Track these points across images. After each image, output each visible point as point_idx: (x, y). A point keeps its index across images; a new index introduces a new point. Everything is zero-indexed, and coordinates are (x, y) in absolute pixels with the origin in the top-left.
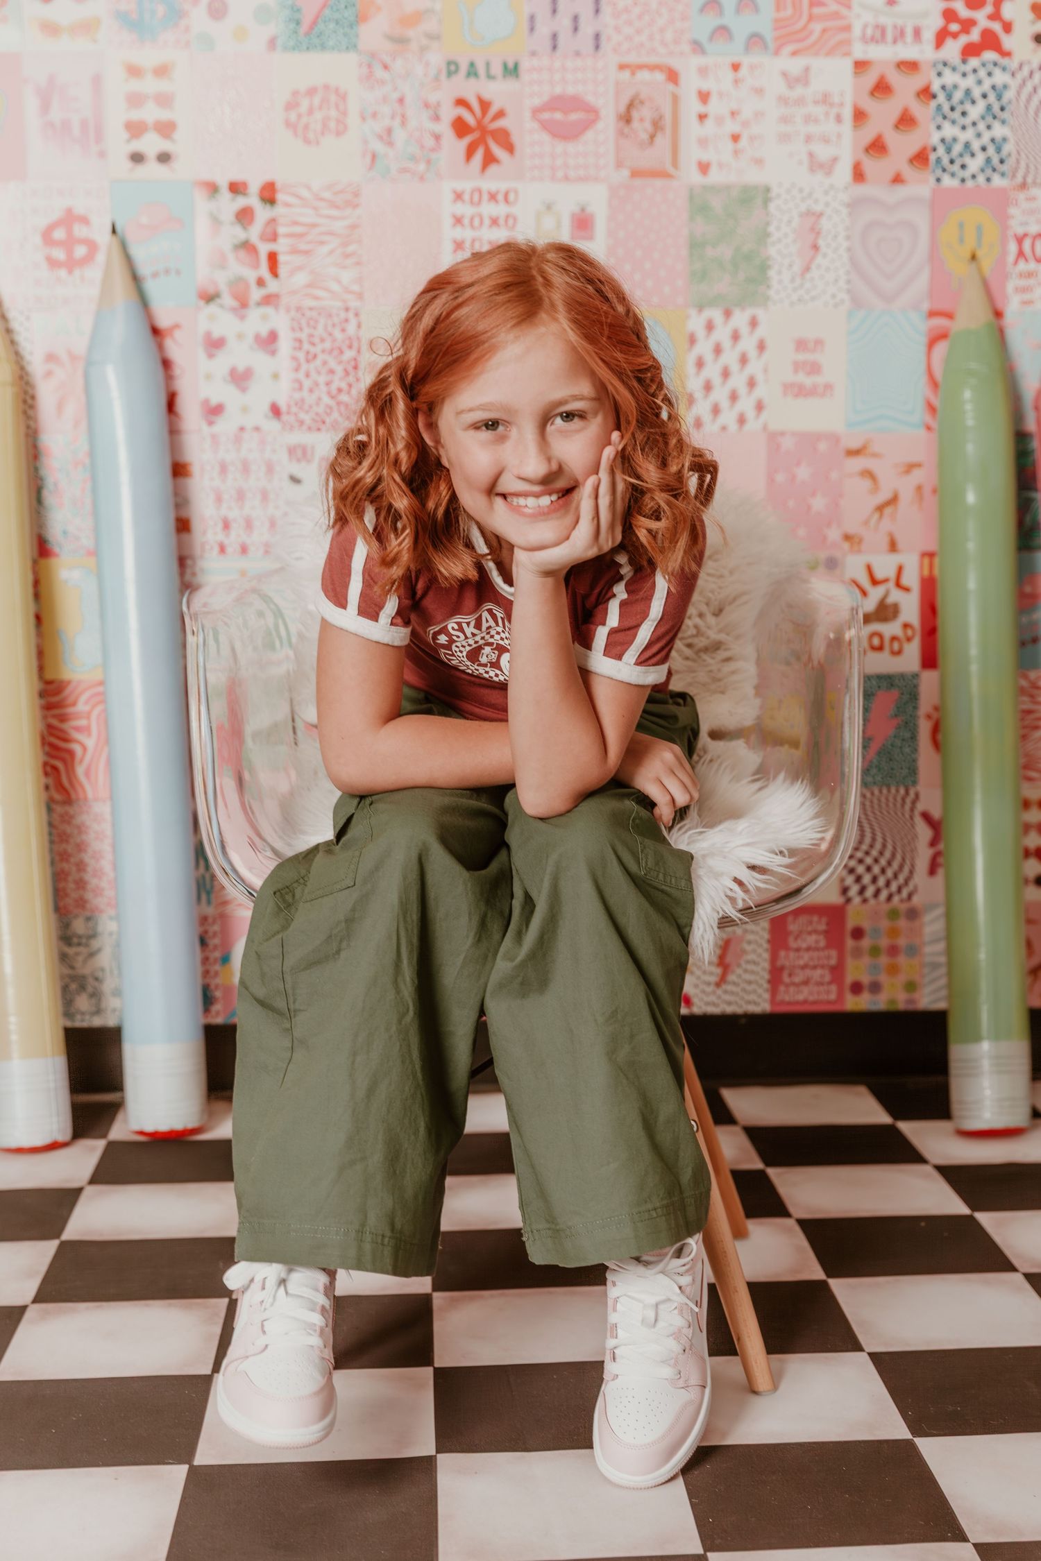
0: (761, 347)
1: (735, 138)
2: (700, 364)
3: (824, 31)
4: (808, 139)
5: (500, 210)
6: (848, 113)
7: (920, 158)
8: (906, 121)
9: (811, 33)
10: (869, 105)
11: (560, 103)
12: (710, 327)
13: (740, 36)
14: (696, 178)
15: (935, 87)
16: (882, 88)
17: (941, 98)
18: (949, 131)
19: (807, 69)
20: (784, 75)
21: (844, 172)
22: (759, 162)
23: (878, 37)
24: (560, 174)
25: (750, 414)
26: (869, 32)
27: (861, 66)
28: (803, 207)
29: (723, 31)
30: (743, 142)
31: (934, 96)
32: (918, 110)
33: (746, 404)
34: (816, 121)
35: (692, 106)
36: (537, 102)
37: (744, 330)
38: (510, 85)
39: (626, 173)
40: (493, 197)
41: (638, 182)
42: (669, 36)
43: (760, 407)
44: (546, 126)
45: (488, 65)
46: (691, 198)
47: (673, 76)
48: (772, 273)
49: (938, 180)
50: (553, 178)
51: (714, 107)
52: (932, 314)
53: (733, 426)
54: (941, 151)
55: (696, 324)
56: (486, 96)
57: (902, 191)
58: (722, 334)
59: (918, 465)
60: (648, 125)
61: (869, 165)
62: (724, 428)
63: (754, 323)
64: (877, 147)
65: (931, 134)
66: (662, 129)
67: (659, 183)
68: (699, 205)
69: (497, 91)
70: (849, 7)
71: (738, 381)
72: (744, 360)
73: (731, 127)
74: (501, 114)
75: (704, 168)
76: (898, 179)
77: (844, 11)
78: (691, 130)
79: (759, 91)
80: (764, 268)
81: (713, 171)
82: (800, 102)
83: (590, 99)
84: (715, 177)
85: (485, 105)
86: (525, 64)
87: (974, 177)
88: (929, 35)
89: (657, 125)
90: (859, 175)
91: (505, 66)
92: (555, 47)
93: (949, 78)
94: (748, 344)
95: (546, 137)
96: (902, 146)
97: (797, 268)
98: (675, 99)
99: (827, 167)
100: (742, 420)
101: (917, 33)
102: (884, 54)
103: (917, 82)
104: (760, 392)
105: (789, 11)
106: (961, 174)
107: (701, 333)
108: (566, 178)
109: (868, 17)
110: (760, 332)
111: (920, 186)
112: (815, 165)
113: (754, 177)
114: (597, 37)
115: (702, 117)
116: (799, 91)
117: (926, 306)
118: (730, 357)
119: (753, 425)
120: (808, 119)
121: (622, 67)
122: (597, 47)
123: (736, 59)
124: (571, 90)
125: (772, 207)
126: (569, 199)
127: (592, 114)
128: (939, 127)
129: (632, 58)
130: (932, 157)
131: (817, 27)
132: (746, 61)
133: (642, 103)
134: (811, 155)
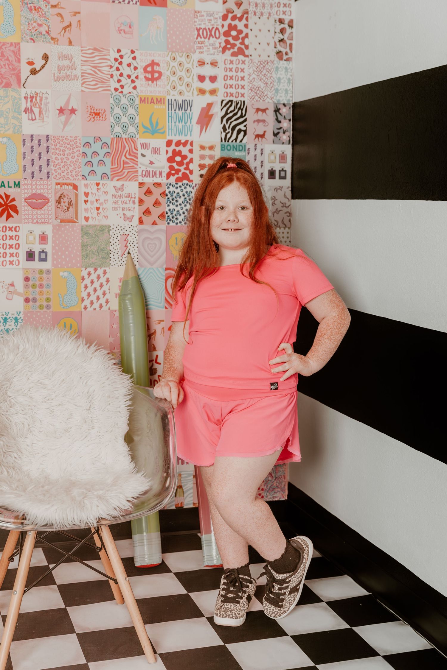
0: (108, 281)
1: (98, 209)
2: (86, 287)
3: (128, 172)
4: (123, 209)
5: (14, 233)
6: (137, 200)
7: (162, 216)
8: (157, 203)
9: (124, 172)
10: (144, 198)
11: (34, 196)
12: (89, 274)
13: (99, 174)
14: (84, 223)
15: (167, 192)
16: (148, 192)
17: (169, 196)
18: (172, 207)
19: (123, 185)
20: (114, 187)
21: (136, 221)
22: (106, 217)
23: (147, 174)
24: (35, 221)
25: (104, 304)
26: (144, 173)
27: (141, 184)
28: (122, 233)
29: (93, 172)
30: (101, 210)
31: (167, 195)
32: (161, 199)
33: (102, 301)
34: (126, 203)
35: (82, 198)
36: (26, 196)
37: (102, 275)
38: (17, 190)
39: (59, 221)
40: (10, 229)
41: (63, 224)
42: (74, 173)
43: (107, 302)
44: (29, 204)
45: (8, 182)
46: (82, 229)
47: (75, 187)
48: (111, 255)
49: (168, 223)
50: (32, 223)
51: (90, 198)
52: (167, 269)
53: (98, 309)
54: (169, 214)
55: (85, 273)
56: (8, 194)
57: (156, 227)
58: (94, 276)
59: (163, 321)
60: (67, 204)
61: (144, 218)
62: (95, 309)
63: (105, 273)
64: (147, 212)
65: (165, 208)
66: (72, 206)
67: (71, 224)
68: (85, 231)
69: (12, 192)
70: (137, 165)
71: (100, 293)
72: (101, 285)
73: (97, 205)
74: (13, 200)
75: (87, 219)
76: (154, 223)
77: (135, 166)
78: (82, 206)
79: (106, 193)
80: (108, 254)
81: (90, 219)
82: (120, 197)
83: (46, 195)
84: (90, 222)
85: (7, 196)
86: (22, 183)
87: (180, 222)
88: (164, 174)
89: (70, 204)
90: (141, 222)
91: (15, 182)
92: (33, 177)
93: (172, 189)
94: (103, 280)
95: (30, 208)
96: (156, 212)
97: (120, 254)
98: (76, 195)
99: (130, 219)
100: (101, 306)
101: (161, 174)
102: (149, 180)
103: (161, 190)
104: (107, 297)
105: (116, 166)
106: (176, 221)
107: (86, 277)
108: (37, 222)
109: (143, 168)
110: (107, 276)
111: (162, 226)
112: (126, 218)
113: (105, 222)
114: (48, 173)
115: (86, 202)
116: (120, 193)
117: (165, 267)
118: (97, 285)
119: (105, 308)
120: (123, 202)
121: (57, 184)
122: (48, 177)
123: (98, 182)
124: (39, 192)
125: (111, 232)
126: (38, 230)
127: (47, 200)
128: (168, 206)
129: (60, 181)
130: (166, 215)
131: (126, 171)
132: (101, 182)
133: (65, 196)
134: (124, 214)
